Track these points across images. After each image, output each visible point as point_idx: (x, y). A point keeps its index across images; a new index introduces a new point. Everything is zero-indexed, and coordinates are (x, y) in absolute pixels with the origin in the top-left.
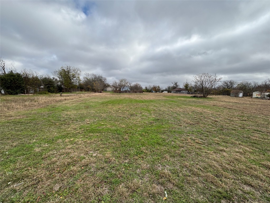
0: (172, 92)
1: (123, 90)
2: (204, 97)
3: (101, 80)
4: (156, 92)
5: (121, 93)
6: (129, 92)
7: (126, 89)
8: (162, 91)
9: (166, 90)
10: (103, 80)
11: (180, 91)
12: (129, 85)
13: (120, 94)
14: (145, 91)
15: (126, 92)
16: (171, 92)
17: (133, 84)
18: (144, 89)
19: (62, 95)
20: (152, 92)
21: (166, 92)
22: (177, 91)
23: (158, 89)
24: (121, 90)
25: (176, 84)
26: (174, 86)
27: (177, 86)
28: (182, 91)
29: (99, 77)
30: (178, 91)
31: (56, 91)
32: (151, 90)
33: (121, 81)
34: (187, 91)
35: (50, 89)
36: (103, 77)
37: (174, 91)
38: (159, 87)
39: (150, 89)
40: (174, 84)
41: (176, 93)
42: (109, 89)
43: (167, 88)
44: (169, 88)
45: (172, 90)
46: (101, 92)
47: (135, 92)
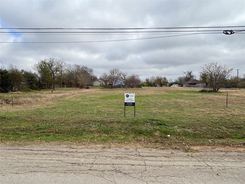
0: (184, 85)
1: (116, 84)
2: (215, 91)
3: (85, 72)
4: (161, 86)
5: (114, 89)
6: (124, 87)
7: (119, 83)
8: (171, 84)
9: (176, 83)
10: (89, 72)
11: (195, 84)
12: (123, 77)
13: (111, 89)
14: (145, 84)
15: (119, 87)
16: (182, 86)
17: (128, 76)
18: (144, 82)
19: (53, 92)
20: (156, 86)
21: (176, 86)
22: (190, 84)
23: (164, 82)
24: (114, 85)
25: (190, 74)
26: (188, 76)
27: (191, 76)
28: (197, 84)
29: (83, 68)
30: (192, 84)
31: (38, 88)
32: (154, 84)
33: (112, 72)
34: (205, 84)
35: (32, 86)
36: (88, 67)
37: (186, 85)
38: (165, 79)
39: (153, 82)
40: (186, 73)
41: (189, 87)
42: (96, 83)
43: (178, 80)
44: (180, 79)
45: (185, 83)
46: (88, 88)
47: (132, 87)
